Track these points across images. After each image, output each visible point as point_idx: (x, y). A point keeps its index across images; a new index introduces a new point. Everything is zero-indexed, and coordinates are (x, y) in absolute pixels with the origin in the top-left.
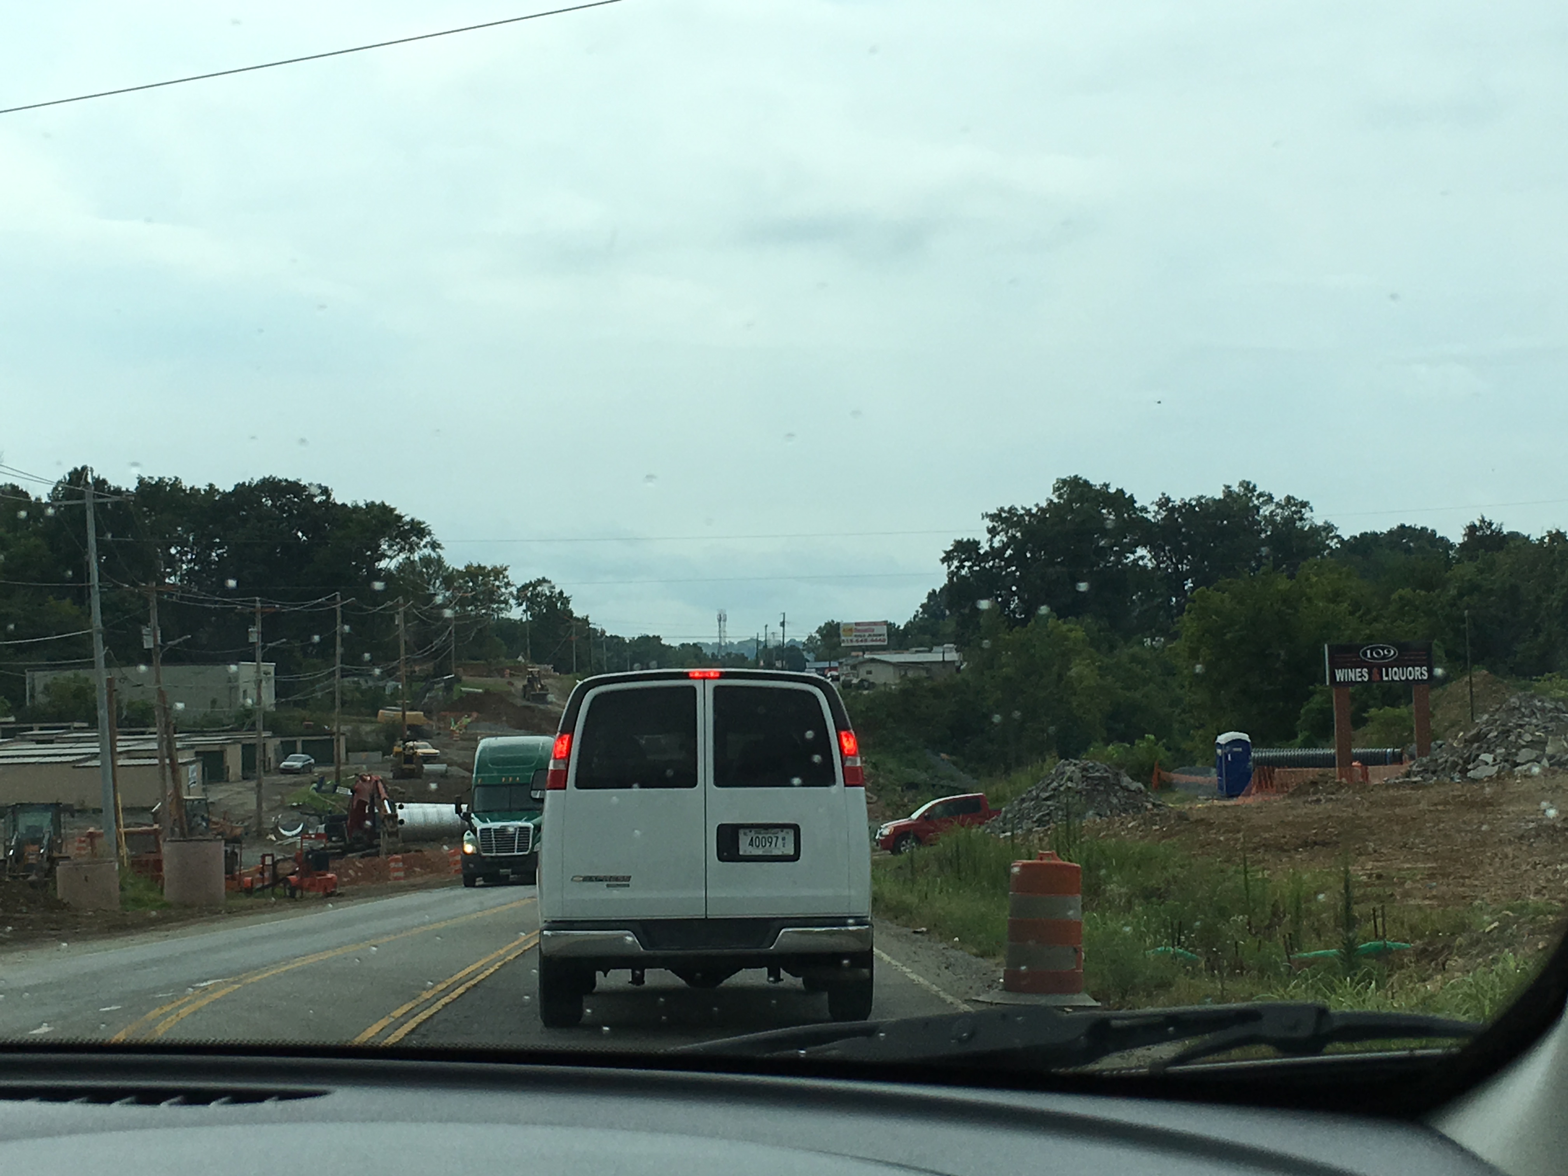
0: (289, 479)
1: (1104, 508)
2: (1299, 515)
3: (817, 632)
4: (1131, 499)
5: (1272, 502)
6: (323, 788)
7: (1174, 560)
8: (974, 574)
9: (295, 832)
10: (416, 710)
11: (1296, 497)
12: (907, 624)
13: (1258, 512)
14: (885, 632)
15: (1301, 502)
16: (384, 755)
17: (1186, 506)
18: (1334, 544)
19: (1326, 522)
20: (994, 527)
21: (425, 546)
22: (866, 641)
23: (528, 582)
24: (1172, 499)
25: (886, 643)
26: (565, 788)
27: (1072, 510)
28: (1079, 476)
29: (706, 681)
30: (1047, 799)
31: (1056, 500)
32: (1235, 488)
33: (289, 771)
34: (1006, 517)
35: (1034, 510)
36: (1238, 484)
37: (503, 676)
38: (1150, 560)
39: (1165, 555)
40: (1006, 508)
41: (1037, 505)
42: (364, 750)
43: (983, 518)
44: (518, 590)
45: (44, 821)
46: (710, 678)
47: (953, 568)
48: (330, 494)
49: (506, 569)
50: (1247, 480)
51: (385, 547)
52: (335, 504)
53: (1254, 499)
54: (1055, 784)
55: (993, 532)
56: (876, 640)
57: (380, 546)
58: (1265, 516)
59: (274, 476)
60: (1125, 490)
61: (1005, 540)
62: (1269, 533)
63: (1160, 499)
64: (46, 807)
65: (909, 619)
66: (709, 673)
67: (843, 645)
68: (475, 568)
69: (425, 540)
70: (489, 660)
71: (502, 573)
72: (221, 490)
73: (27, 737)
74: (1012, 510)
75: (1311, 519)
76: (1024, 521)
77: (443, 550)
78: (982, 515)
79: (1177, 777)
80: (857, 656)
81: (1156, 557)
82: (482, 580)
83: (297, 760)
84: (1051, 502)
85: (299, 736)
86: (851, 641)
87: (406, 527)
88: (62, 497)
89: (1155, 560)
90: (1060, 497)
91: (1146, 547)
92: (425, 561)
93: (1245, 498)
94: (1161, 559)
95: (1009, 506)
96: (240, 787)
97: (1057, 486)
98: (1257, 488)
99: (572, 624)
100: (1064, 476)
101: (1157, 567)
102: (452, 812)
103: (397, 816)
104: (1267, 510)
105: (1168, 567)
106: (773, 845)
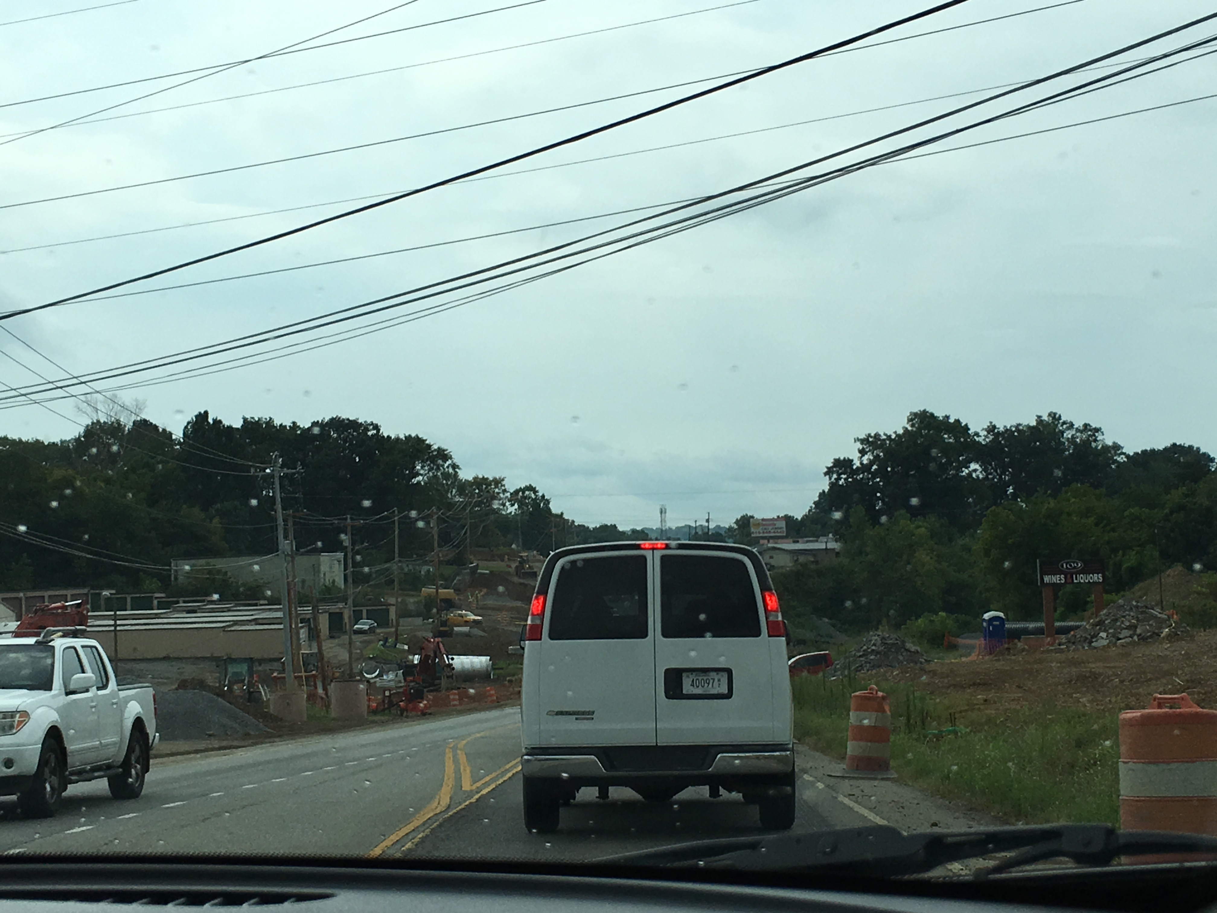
0: (351, 419)
1: (945, 434)
2: (1094, 438)
3: (735, 523)
4: (966, 428)
5: (1073, 428)
6: (387, 644)
7: (998, 471)
8: (849, 484)
9: (374, 675)
10: (448, 588)
11: (1091, 424)
12: (803, 516)
13: (1063, 435)
14: (784, 526)
15: (1095, 428)
16: (423, 620)
17: (1008, 431)
18: (1122, 459)
19: (1114, 443)
20: (863, 448)
21: (448, 467)
22: (770, 532)
23: (518, 488)
24: (997, 427)
25: (785, 534)
26: (540, 639)
27: (922, 436)
28: (927, 410)
29: (655, 551)
30: (860, 656)
31: (910, 428)
32: (1045, 418)
33: (360, 632)
34: (872, 441)
35: (893, 436)
36: (1047, 415)
37: (502, 560)
38: (981, 472)
39: (992, 468)
40: (873, 435)
41: (895, 432)
42: (410, 616)
43: (855, 441)
44: (511, 494)
45: (243, 669)
46: (657, 549)
47: (833, 479)
48: (379, 430)
49: (503, 480)
50: (1054, 411)
51: (418, 467)
52: (384, 437)
53: (1059, 425)
54: (865, 647)
55: (862, 452)
56: (777, 532)
57: (416, 467)
58: (1068, 438)
59: (339, 416)
60: (961, 421)
61: (872, 458)
62: (1071, 451)
63: (988, 427)
64: (245, 660)
65: (804, 513)
66: (657, 544)
67: (753, 535)
68: (480, 479)
69: (448, 463)
70: (492, 549)
71: (500, 483)
72: (302, 426)
73: (178, 608)
74: (877, 436)
75: (1103, 440)
76: (886, 444)
77: (459, 469)
78: (855, 439)
79: (961, 641)
80: (763, 545)
81: (985, 470)
82: (486, 488)
83: (364, 624)
84: (906, 429)
85: (364, 606)
86: (759, 533)
87: (435, 453)
88: (191, 433)
89: (985, 472)
90: (912, 426)
91: (978, 463)
92: (446, 476)
93: (1052, 425)
94: (989, 471)
95: (875, 433)
96: (331, 643)
97: (910, 417)
98: (1062, 418)
99: (553, 519)
100: (916, 410)
101: (986, 478)
102: (480, 661)
103: (452, 664)
104: (1069, 434)
105: (994, 477)
106: (710, 685)
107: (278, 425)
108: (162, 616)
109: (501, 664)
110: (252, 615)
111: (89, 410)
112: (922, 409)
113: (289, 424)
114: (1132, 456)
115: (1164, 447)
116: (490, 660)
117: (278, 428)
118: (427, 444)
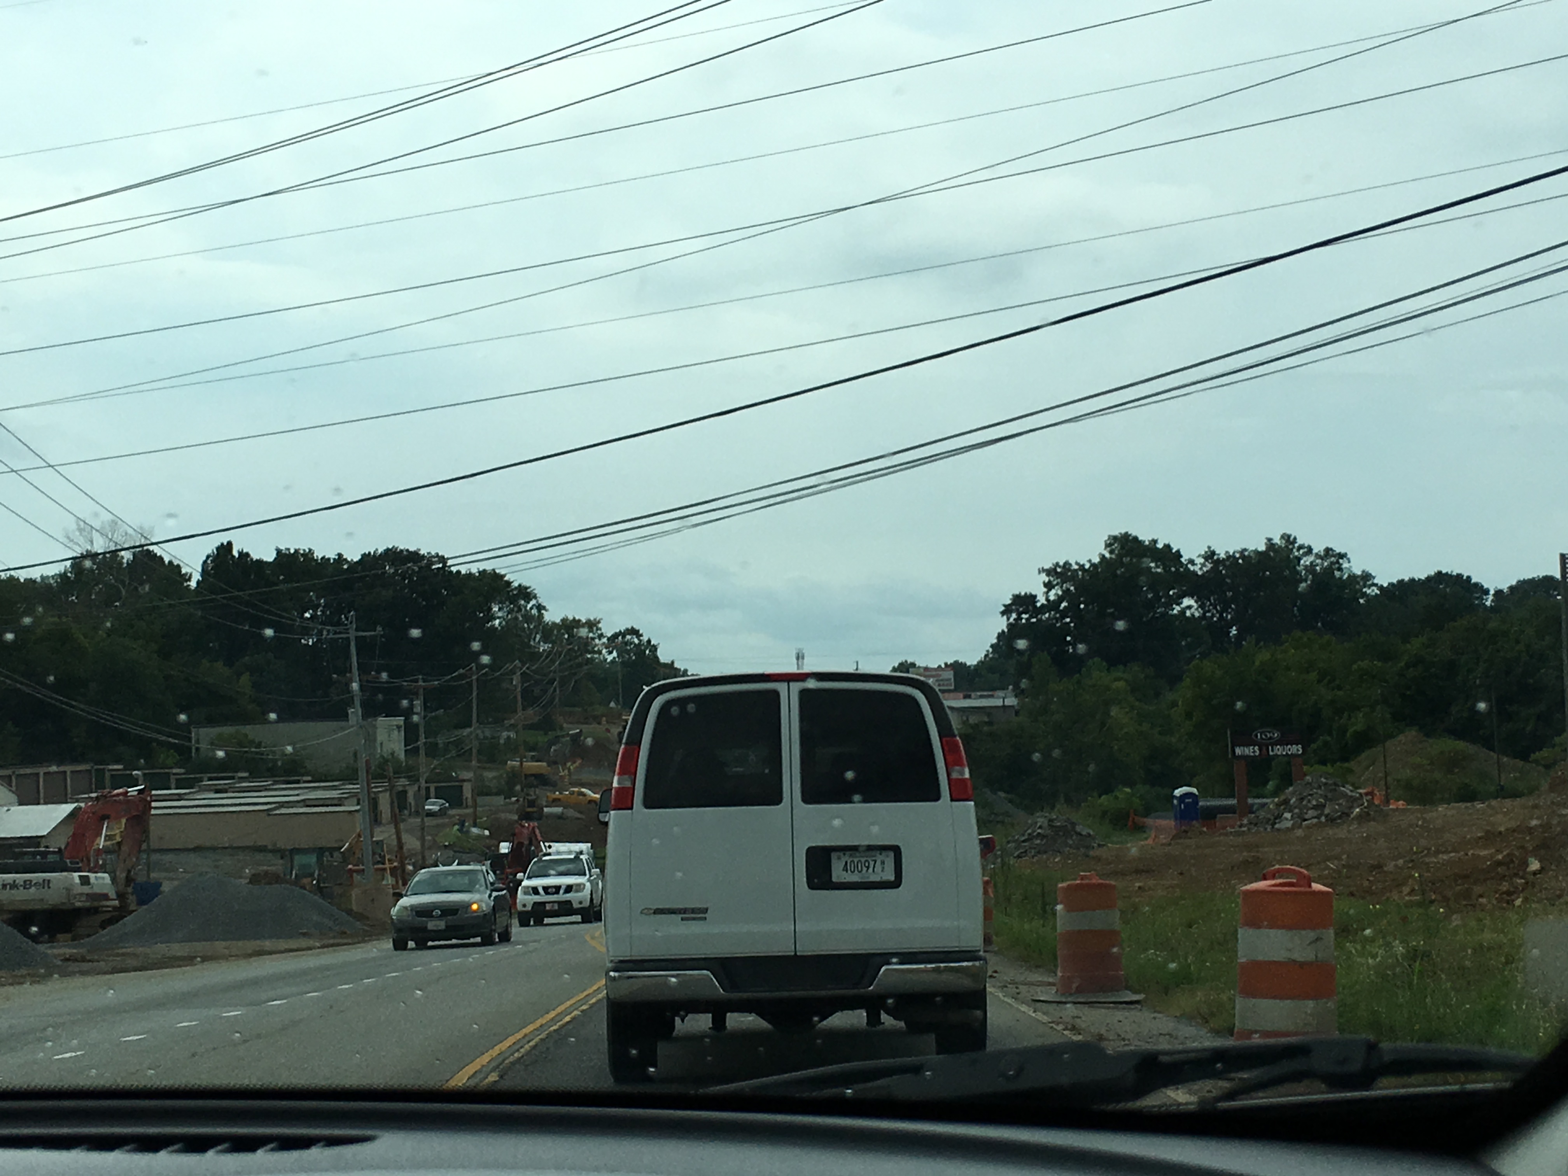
0: (411, 550)
1: (1153, 562)
2: (1337, 566)
4: (1178, 555)
5: (1312, 554)
6: (464, 829)
7: (1218, 608)
8: (1031, 625)
10: (538, 761)
11: (1334, 549)
12: (977, 663)
13: (1299, 562)
14: (952, 677)
15: (1339, 554)
16: (505, 799)
17: (1231, 558)
18: (1374, 591)
19: (1363, 571)
20: (1050, 581)
21: (531, 608)
23: (618, 631)
24: (1217, 552)
25: (952, 687)
26: (631, 808)
27: (1122, 564)
28: (1129, 533)
31: (1107, 555)
32: (1277, 540)
33: (430, 814)
34: (1061, 572)
35: (1087, 566)
36: (1279, 537)
37: (599, 723)
38: (1197, 609)
39: (1211, 604)
40: (1061, 564)
41: (1090, 561)
42: (487, 794)
43: (1039, 572)
44: (609, 639)
45: (312, 860)
47: (1011, 620)
48: (446, 563)
49: (599, 622)
50: (1288, 532)
51: (495, 609)
52: (452, 572)
53: (1295, 550)
54: (1029, 831)
55: (1049, 586)
56: (944, 685)
57: (492, 609)
58: (1306, 566)
59: (396, 546)
60: (1172, 546)
61: (1060, 593)
62: (1309, 583)
63: (1206, 552)
64: (313, 850)
65: (979, 659)
68: (570, 621)
69: (531, 603)
70: (586, 709)
71: (595, 625)
72: (349, 559)
73: (204, 787)
74: (1067, 565)
75: (1349, 569)
76: (1078, 575)
77: (545, 610)
78: (1039, 569)
79: (1149, 821)
81: (1202, 606)
82: (577, 632)
83: (433, 804)
84: (1103, 557)
85: (429, 782)
87: (515, 592)
88: (212, 569)
89: (1202, 609)
90: (1111, 552)
91: (1193, 598)
92: (528, 618)
93: (1286, 549)
94: (1207, 609)
95: (1064, 561)
97: (1108, 542)
98: (1298, 540)
99: (660, 668)
100: (1116, 533)
101: (1203, 617)
104: (1307, 561)
105: (1213, 616)
106: (871, 870)
107: (320, 557)
108: (186, 797)
110: (298, 795)
111: (79, 537)
112: (1123, 532)
113: (334, 557)
114: (1387, 587)
115: (1426, 576)
116: (592, 848)
117: (319, 561)
118: (506, 581)
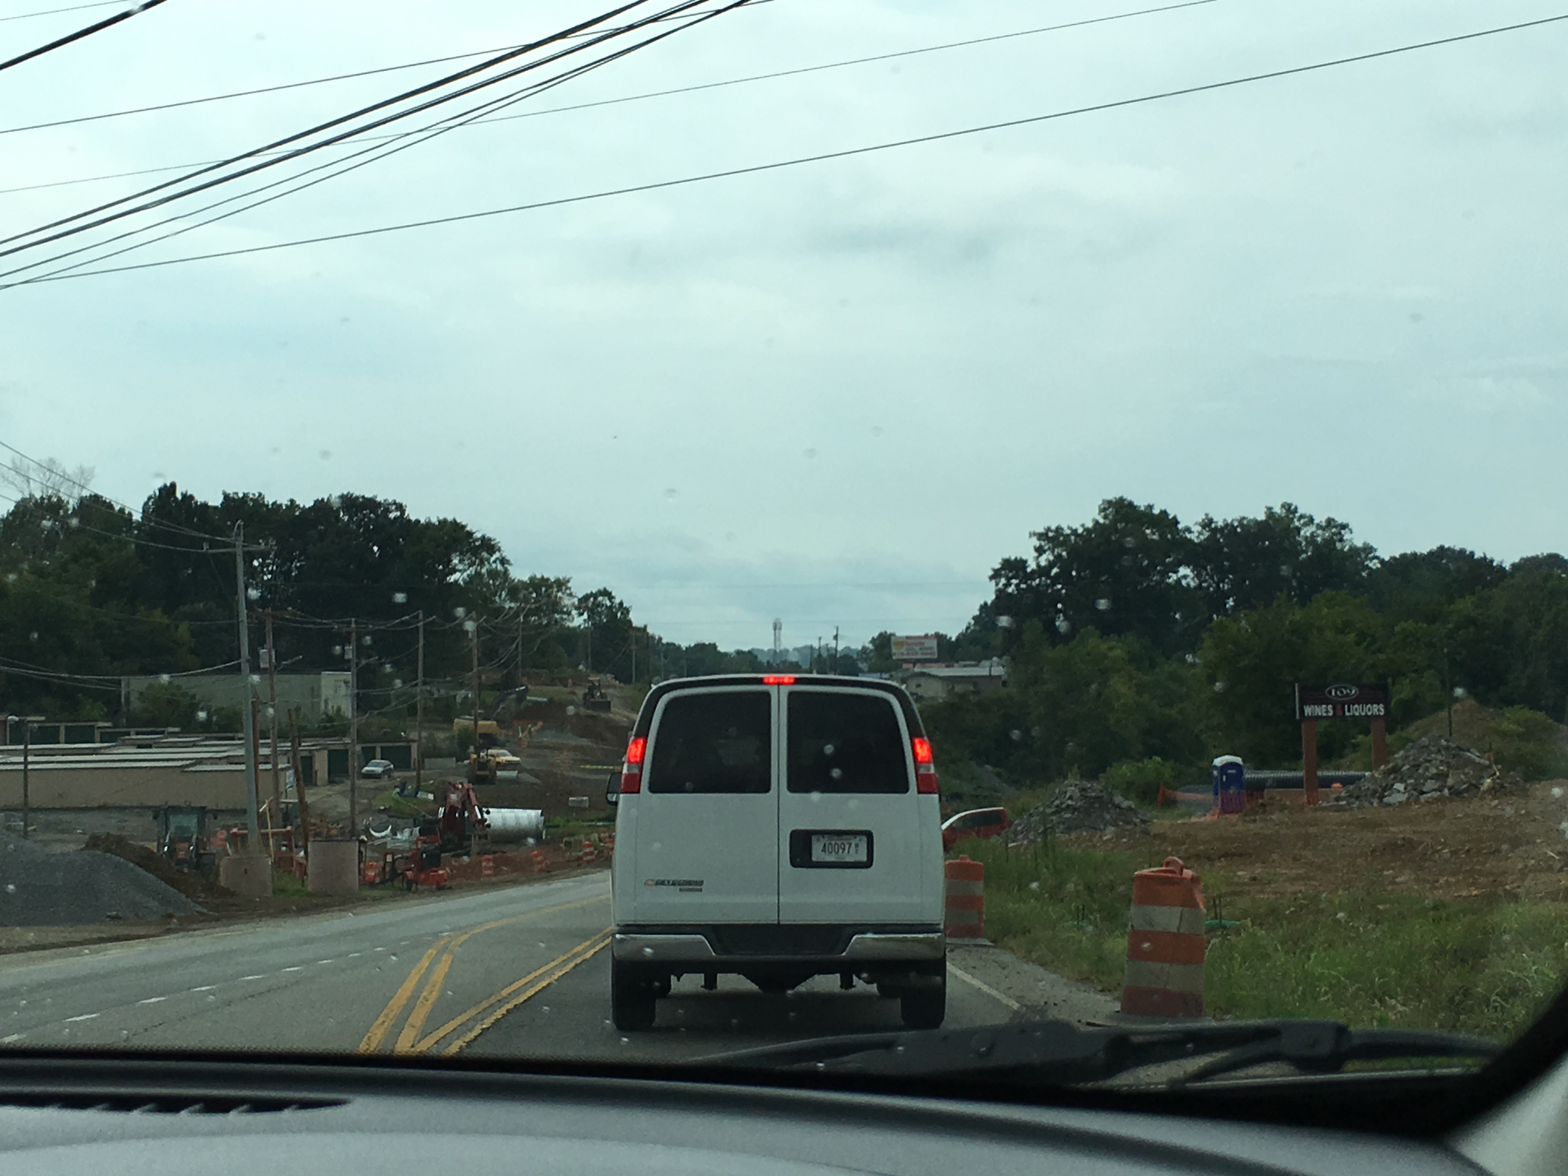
0: (366, 496)
1: (1148, 528)
2: (1339, 536)
3: (871, 642)
4: (1175, 521)
5: (1314, 524)
6: (406, 793)
7: (1215, 579)
8: (1021, 591)
9: (383, 834)
10: (489, 720)
11: (1336, 519)
12: (959, 635)
13: (1299, 533)
14: (934, 646)
15: (1341, 524)
16: (457, 761)
17: (1229, 528)
18: (1374, 565)
19: (1365, 544)
20: (1041, 546)
21: (495, 562)
22: (917, 654)
23: (589, 592)
24: (1215, 520)
25: (936, 656)
26: (638, 792)
27: (1116, 530)
28: (1125, 497)
29: (781, 687)
30: (1051, 814)
31: (1101, 521)
32: (1277, 510)
33: (371, 776)
34: (1052, 536)
35: (1080, 531)
36: (1280, 506)
37: (566, 686)
38: (1193, 579)
39: (1207, 574)
40: (1053, 528)
41: (1083, 525)
42: (440, 756)
43: (1030, 536)
44: (580, 600)
45: (191, 822)
46: (783, 683)
47: (1000, 586)
48: (405, 510)
49: (568, 581)
50: (1289, 501)
51: (456, 561)
52: (410, 520)
53: (1295, 520)
54: (1057, 802)
55: (1040, 551)
56: (927, 654)
57: (451, 561)
58: (1306, 537)
60: (1169, 511)
61: (1051, 558)
62: (1309, 554)
63: (1203, 520)
64: (195, 810)
65: (960, 631)
66: (783, 678)
67: (894, 658)
68: (539, 579)
69: (495, 556)
70: (551, 670)
71: (564, 584)
72: (301, 506)
73: (127, 742)
74: (1059, 530)
75: (1350, 540)
76: (1070, 540)
77: (510, 564)
78: (1029, 533)
79: (1181, 795)
80: (908, 669)
81: (1198, 576)
82: (546, 591)
83: (377, 765)
84: (1097, 523)
85: (376, 741)
86: (902, 654)
87: (477, 544)
88: (151, 513)
89: (1198, 579)
90: (1105, 517)
91: (1189, 566)
92: (493, 574)
93: (1286, 519)
94: (1203, 578)
95: (1056, 525)
96: (329, 790)
97: (1103, 507)
98: (1299, 510)
99: (632, 633)
100: (1111, 497)
101: (1199, 586)
102: (528, 816)
103: (486, 820)
104: (1308, 531)
105: (1210, 586)
106: (846, 851)
107: (270, 503)
108: (102, 751)
109: (558, 820)
110: (224, 751)
111: (18, 479)
112: (1118, 496)
113: (286, 503)
114: (1388, 561)
115: (1428, 550)
116: (542, 814)
117: (270, 507)
118: (468, 532)
